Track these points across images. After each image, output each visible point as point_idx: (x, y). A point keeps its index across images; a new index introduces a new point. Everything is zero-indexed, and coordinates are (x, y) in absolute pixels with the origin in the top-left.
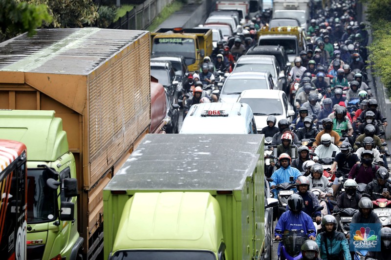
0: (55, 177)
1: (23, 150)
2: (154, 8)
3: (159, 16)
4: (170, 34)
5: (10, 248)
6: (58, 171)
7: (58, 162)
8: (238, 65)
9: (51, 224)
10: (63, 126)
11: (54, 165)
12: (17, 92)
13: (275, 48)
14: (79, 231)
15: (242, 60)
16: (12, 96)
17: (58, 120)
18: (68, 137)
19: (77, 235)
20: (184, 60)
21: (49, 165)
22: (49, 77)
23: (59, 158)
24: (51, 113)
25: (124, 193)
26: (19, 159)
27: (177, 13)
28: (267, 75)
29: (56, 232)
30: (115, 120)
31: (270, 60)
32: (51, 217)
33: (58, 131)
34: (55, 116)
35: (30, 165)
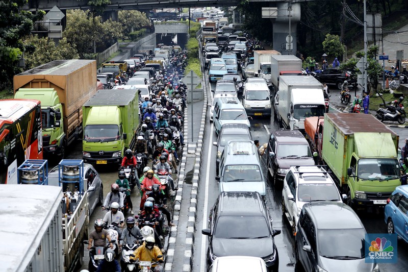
0: (54, 112)
1: (39, 103)
2: (107, 54)
3: (110, 57)
4: (110, 64)
5: (35, 137)
6: (55, 110)
7: (55, 107)
8: (135, 75)
9: (53, 129)
10: (57, 94)
11: (53, 108)
12: (42, 82)
13: (150, 68)
14: (64, 131)
15: (136, 73)
16: (40, 83)
17: (55, 91)
18: (59, 98)
19: (63, 133)
20: (114, 74)
21: (51, 108)
22: (53, 76)
23: (55, 105)
24: (53, 89)
25: (89, 107)
26: (37, 106)
27: (118, 55)
28: (144, 79)
29: (54, 131)
30: (80, 92)
31: (147, 73)
32: (52, 126)
33: (55, 96)
34: (54, 90)
35: (42, 108)
